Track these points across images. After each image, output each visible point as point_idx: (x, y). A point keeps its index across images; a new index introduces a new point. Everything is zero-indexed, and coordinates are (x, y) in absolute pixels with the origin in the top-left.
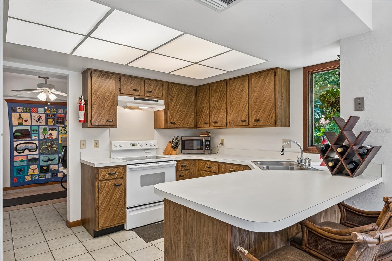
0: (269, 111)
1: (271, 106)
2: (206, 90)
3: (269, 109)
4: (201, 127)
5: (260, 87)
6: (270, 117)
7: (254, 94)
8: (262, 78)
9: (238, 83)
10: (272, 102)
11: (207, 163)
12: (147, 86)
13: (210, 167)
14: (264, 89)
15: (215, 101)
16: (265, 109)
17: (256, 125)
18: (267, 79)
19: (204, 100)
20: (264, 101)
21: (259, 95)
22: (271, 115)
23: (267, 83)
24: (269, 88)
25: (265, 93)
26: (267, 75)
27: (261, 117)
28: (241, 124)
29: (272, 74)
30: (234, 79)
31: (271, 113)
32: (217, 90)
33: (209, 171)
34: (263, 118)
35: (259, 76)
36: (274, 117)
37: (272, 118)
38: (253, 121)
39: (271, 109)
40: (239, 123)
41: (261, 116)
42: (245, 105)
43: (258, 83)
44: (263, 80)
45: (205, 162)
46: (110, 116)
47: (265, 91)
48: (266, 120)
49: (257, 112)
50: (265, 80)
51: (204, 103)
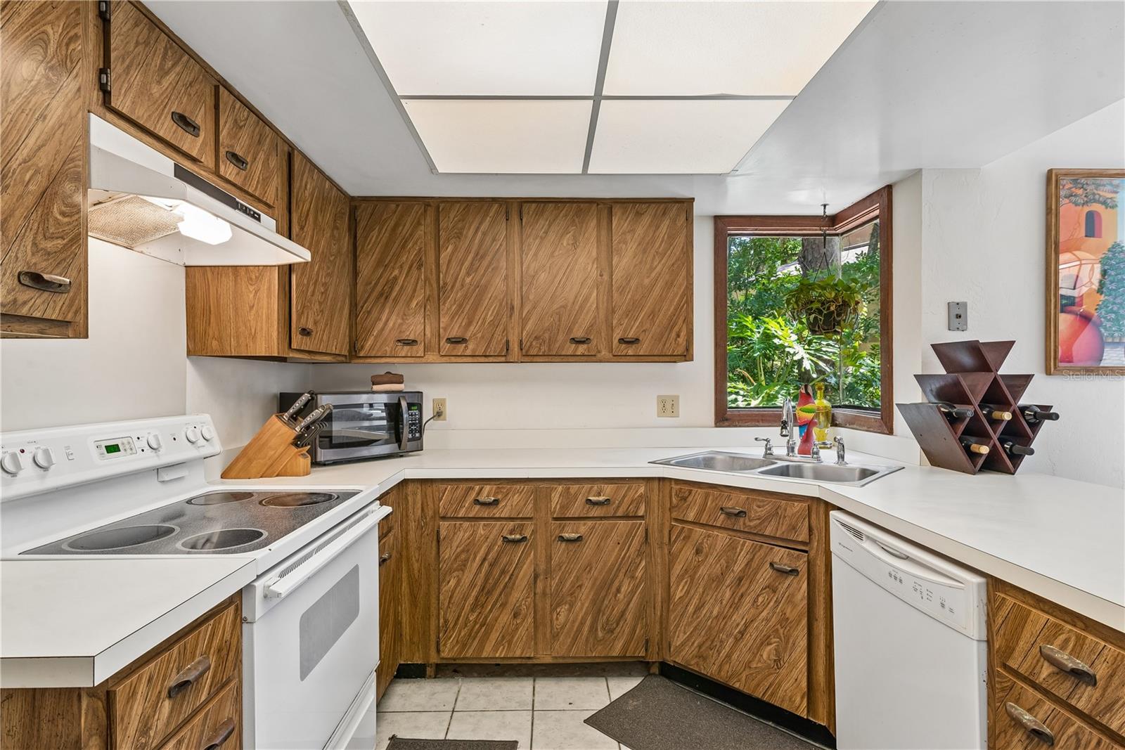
0: (670, 316)
1: (675, 304)
2: (410, 219)
3: (668, 310)
4: (379, 354)
5: (639, 244)
6: (673, 335)
7: (620, 261)
8: (646, 220)
9: (559, 218)
10: (677, 293)
11: (477, 488)
12: (227, 126)
13: (494, 500)
14: (653, 251)
15: (454, 264)
16: (657, 310)
17: (626, 356)
18: (662, 226)
19: (398, 256)
20: (653, 285)
21: (635, 266)
22: (676, 329)
23: (663, 237)
24: (669, 252)
25: (656, 264)
26: (664, 214)
27: (644, 331)
28: (570, 349)
29: (678, 215)
30: (542, 205)
31: (675, 324)
32: (463, 228)
33: (485, 518)
34: (650, 336)
35: (637, 212)
36: (683, 334)
37: (678, 336)
38: (615, 342)
39: (676, 310)
40: (562, 347)
41: (644, 328)
42: (585, 291)
43: (632, 231)
44: (650, 226)
45: (463, 486)
46: (49, 245)
47: (657, 257)
48: (660, 340)
49: (628, 315)
50: (658, 227)
51: (398, 264)
